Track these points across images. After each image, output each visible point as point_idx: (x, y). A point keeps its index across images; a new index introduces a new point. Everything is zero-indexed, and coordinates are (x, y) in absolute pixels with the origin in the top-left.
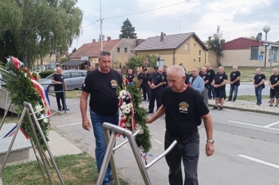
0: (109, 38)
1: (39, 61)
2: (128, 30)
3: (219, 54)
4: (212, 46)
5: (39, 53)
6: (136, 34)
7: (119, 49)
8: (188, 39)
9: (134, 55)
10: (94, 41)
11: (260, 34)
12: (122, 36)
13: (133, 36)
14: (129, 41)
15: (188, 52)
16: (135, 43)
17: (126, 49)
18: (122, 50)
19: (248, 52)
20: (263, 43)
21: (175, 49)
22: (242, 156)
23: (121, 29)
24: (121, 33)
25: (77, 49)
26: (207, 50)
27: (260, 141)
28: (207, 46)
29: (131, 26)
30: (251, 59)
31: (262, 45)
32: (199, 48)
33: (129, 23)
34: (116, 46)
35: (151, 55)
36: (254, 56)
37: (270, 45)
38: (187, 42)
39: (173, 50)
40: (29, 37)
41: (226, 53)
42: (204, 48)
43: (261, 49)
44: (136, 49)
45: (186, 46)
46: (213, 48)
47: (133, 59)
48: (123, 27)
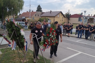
0: (33, 11)
1: (7, 17)
2: (39, 9)
3: (69, 19)
4: (67, 16)
5: (7, 15)
6: (42, 10)
7: (36, 15)
8: (59, 13)
9: (41, 18)
10: (27, 12)
11: (82, 13)
12: (37, 11)
13: (41, 11)
14: (39, 13)
15: (59, 18)
16: (41, 13)
17: (38, 15)
18: (37, 15)
19: (78, 19)
20: (82, 16)
21: (55, 16)
22: (67, 48)
23: (37, 8)
24: (37, 10)
25: (21, 14)
26: (65, 17)
27: (74, 45)
28: (65, 16)
29: (40, 7)
30: (79, 21)
31: (82, 17)
32: (62, 16)
33: (40, 6)
34: (35, 14)
35: (47, 18)
36: (80, 20)
37: (85, 17)
38: (59, 14)
39: (54, 17)
40: (4, 9)
41: (71, 19)
42: (64, 17)
43: (82, 18)
44: (42, 16)
45: (58, 15)
46: (67, 17)
47: (40, 19)
48: (38, 8)
